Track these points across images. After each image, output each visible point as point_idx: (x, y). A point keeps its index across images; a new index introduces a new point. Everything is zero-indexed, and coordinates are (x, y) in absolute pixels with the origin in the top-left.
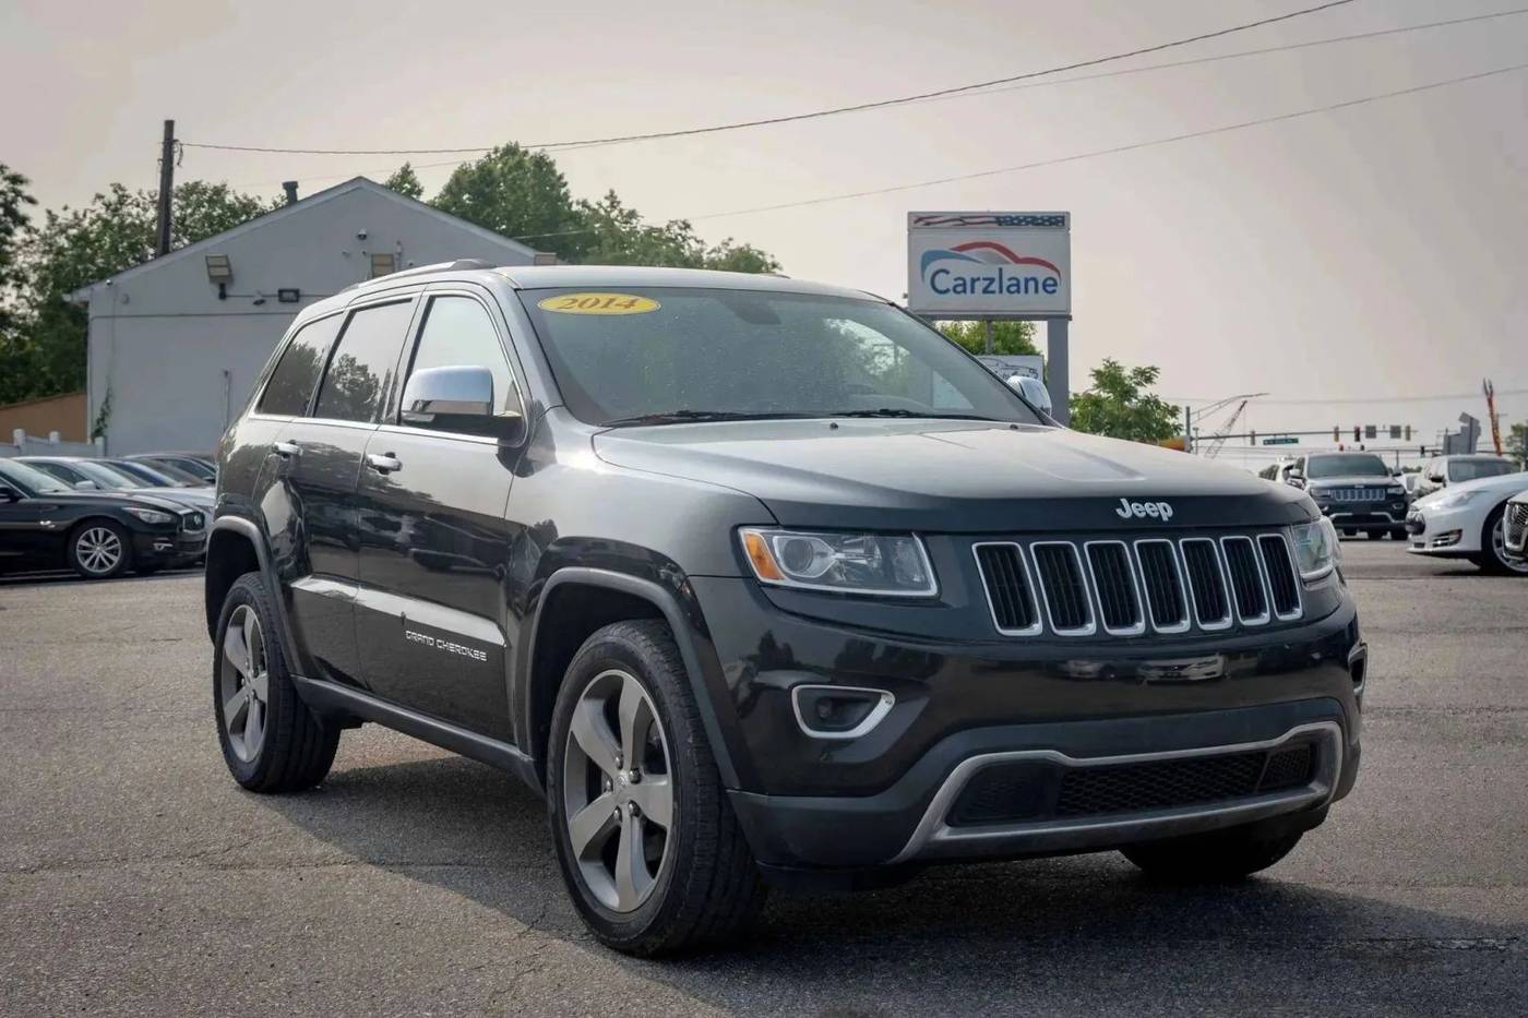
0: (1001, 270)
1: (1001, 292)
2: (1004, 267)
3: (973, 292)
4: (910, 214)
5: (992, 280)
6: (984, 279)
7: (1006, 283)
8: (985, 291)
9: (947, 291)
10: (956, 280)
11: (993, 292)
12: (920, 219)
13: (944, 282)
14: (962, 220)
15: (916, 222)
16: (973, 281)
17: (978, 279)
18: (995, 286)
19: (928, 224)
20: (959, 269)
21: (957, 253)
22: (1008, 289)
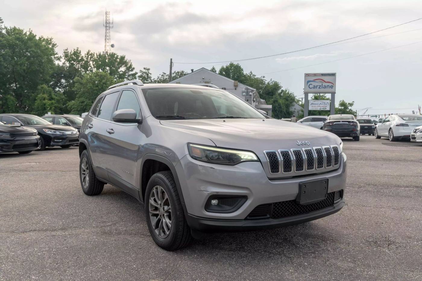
0: (322, 84)
1: (322, 88)
2: (323, 83)
3: (317, 88)
4: (305, 74)
5: (320, 86)
7: (323, 86)
8: (319, 88)
9: (312, 88)
10: (313, 86)
11: (321, 88)
12: (307, 75)
13: (311, 86)
14: (315, 75)
16: (317, 86)
17: (318, 86)
18: (321, 87)
20: (314, 84)
21: (314, 81)
22: (324, 87)
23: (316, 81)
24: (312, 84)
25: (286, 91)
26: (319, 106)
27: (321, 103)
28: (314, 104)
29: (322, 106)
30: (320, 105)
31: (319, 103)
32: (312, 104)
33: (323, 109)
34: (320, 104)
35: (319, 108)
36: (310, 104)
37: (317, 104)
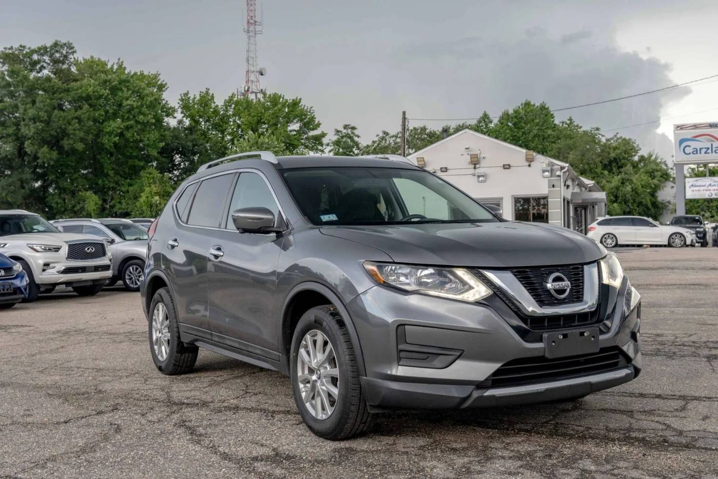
0: (712, 145)
1: (712, 152)
2: (713, 143)
3: (700, 153)
4: (675, 125)
5: (708, 149)
6: (705, 148)
7: (714, 149)
8: (706, 153)
9: (690, 153)
10: (694, 149)
11: (709, 153)
12: (678, 127)
13: (688, 150)
14: (695, 126)
15: (677, 128)
16: (700, 149)
17: (703, 148)
18: (710, 151)
19: (682, 128)
20: (694, 144)
21: (695, 138)
22: (715, 151)
23: (698, 139)
24: (689, 146)
25: (651, 156)
26: (706, 190)
27: (712, 184)
28: (695, 186)
29: (714, 190)
30: (710, 188)
31: (708, 183)
32: (692, 185)
33: (716, 195)
34: (710, 185)
35: (708, 193)
36: (688, 185)
37: (703, 186)
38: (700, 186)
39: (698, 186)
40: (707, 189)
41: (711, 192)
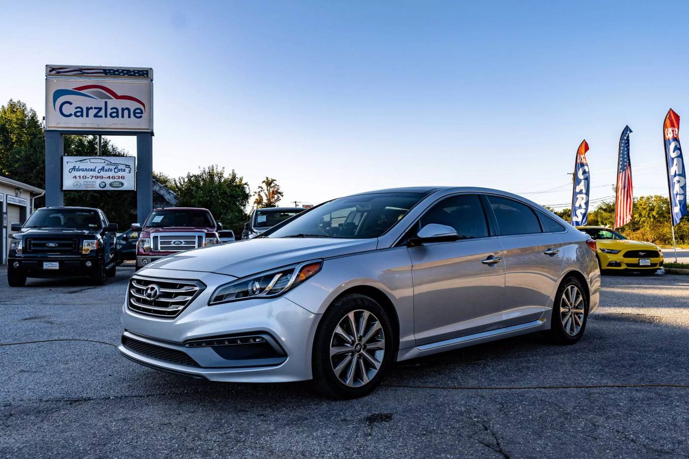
0: (106, 103)
1: (106, 116)
2: (109, 101)
3: (87, 116)
4: (47, 66)
5: (100, 109)
6: (95, 108)
7: (109, 111)
8: (96, 116)
9: (71, 115)
10: (76, 108)
11: (101, 117)
12: (53, 69)
13: (67, 109)
14: (81, 71)
15: (50, 71)
16: (88, 109)
17: (91, 108)
18: (102, 113)
19: (59, 73)
20: (78, 101)
21: (78, 91)
22: (111, 115)
23: (82, 92)
24: (71, 103)
26: (97, 177)
27: (107, 167)
28: (79, 170)
29: (109, 177)
30: (102, 174)
31: (99, 167)
32: (74, 168)
33: (111, 185)
34: (103, 169)
35: (99, 181)
36: (66, 168)
37: (91, 170)
38: (86, 170)
39: (83, 170)
40: (99, 175)
41: (103, 180)
